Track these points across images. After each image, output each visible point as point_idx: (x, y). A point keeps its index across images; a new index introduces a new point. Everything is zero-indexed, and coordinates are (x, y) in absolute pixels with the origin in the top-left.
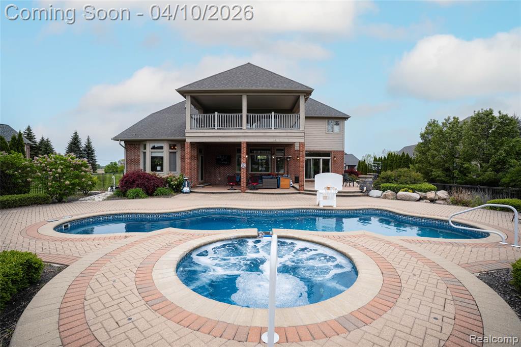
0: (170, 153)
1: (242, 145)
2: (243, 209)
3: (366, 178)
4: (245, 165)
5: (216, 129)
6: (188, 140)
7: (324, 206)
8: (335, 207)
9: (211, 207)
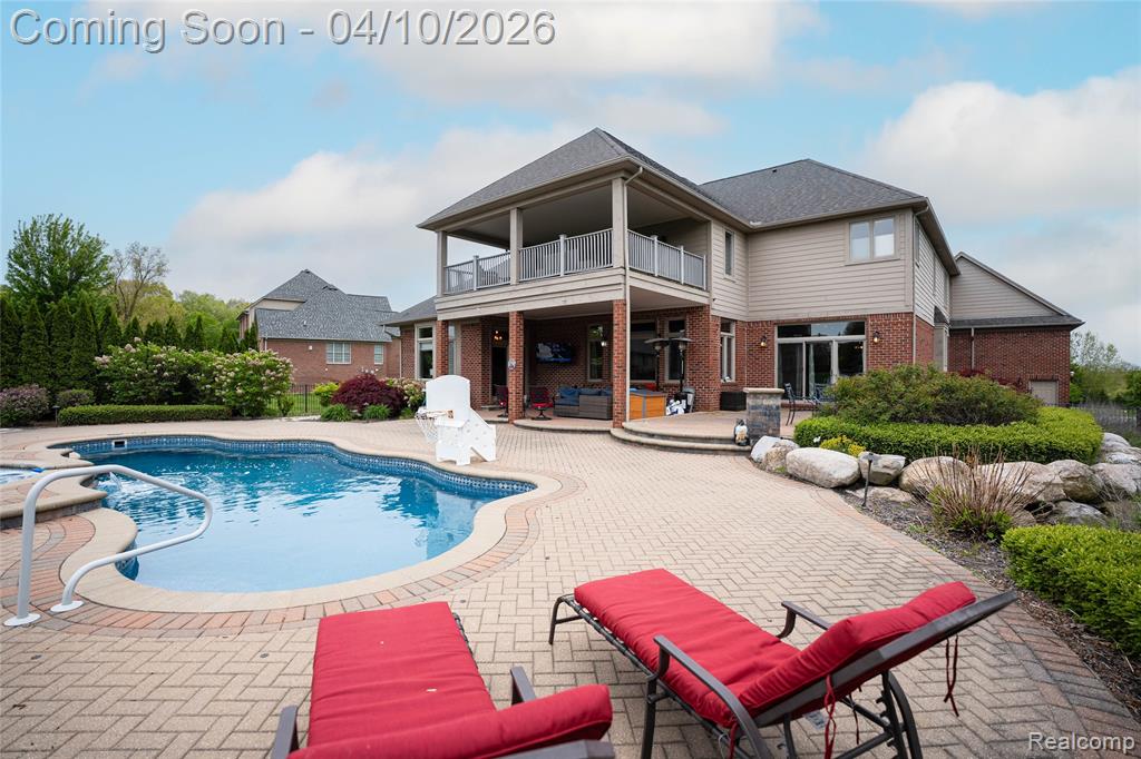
1: (511, 318)
5: (475, 289)
9: (317, 439)
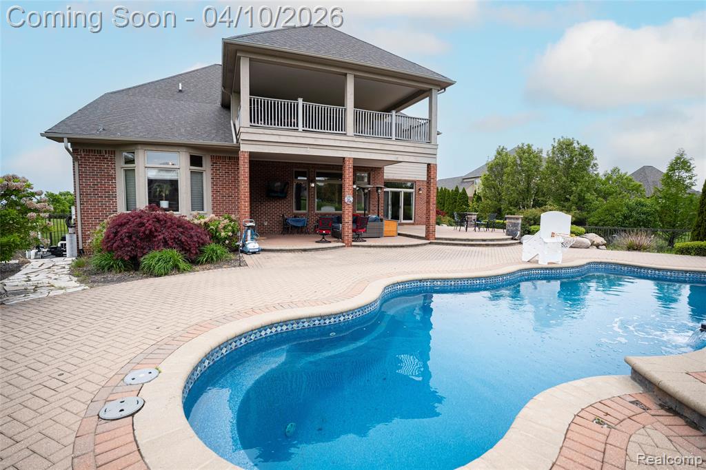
0: (192, 172)
1: (347, 163)
2: (455, 279)
3: (514, 218)
4: (351, 199)
5: (300, 130)
6: (245, 148)
7: (549, 263)
8: (560, 264)
